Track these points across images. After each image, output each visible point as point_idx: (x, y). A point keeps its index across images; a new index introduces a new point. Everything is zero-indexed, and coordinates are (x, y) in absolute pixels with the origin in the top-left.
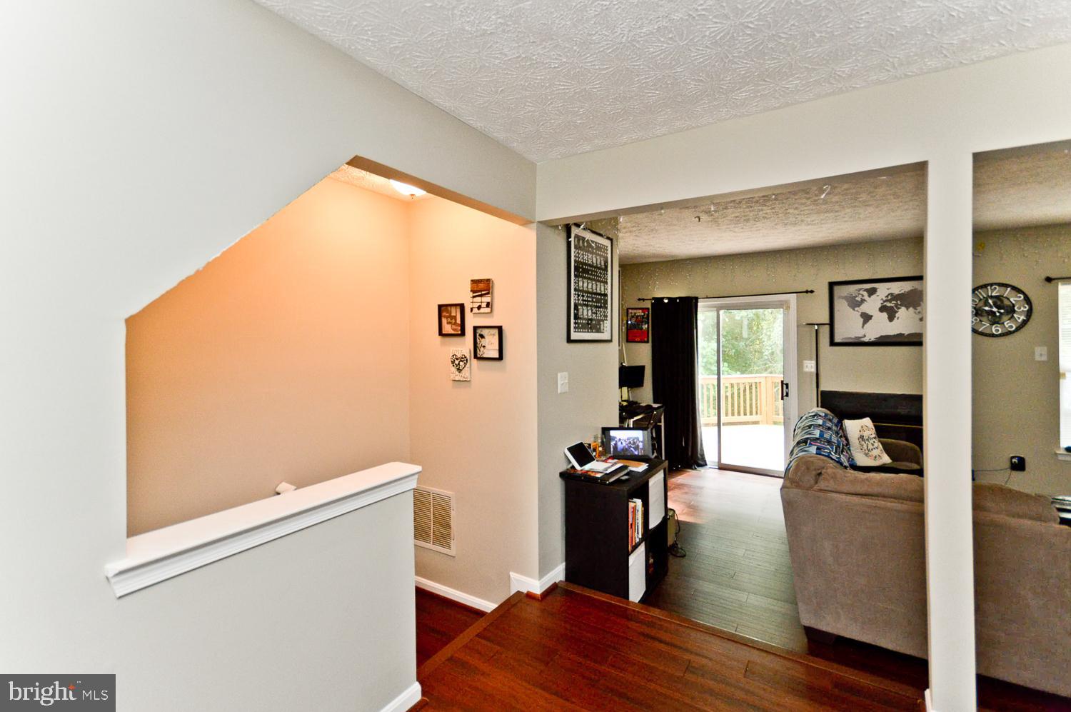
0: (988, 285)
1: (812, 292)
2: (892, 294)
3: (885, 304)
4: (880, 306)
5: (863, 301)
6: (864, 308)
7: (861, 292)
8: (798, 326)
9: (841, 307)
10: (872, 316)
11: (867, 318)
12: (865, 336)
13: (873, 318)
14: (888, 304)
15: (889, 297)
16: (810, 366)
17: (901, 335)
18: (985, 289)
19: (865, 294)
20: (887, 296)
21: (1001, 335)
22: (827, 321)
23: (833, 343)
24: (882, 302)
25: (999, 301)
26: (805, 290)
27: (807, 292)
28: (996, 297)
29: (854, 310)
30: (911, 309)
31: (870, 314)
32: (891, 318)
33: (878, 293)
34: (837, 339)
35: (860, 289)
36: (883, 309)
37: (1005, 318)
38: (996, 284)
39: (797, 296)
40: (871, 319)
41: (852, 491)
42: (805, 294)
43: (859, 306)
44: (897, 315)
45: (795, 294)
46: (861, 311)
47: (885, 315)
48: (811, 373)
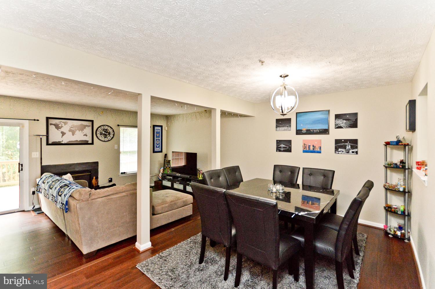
0: (104, 125)
1: (38, 120)
2: (74, 125)
3: (71, 128)
4: (69, 129)
5: (62, 127)
6: (62, 130)
7: (61, 123)
8: (29, 136)
9: (52, 128)
10: (65, 133)
11: (63, 134)
12: (63, 141)
13: (66, 134)
14: (72, 129)
15: (73, 126)
16: (37, 155)
17: (77, 141)
18: (103, 127)
19: (63, 124)
20: (72, 126)
21: (107, 141)
22: (45, 134)
23: (48, 144)
24: (70, 128)
25: (106, 131)
26: (33, 119)
27: (35, 120)
28: (106, 129)
29: (58, 130)
30: (80, 131)
31: (65, 132)
32: (73, 134)
33: (68, 124)
34: (50, 142)
35: (61, 122)
36: (70, 131)
37: (108, 136)
38: (106, 125)
39: (29, 121)
40: (65, 134)
41: (104, 196)
42: (34, 121)
43: (60, 129)
44: (75, 133)
45: (28, 120)
46: (61, 131)
47: (71, 133)
48: (36, 158)
